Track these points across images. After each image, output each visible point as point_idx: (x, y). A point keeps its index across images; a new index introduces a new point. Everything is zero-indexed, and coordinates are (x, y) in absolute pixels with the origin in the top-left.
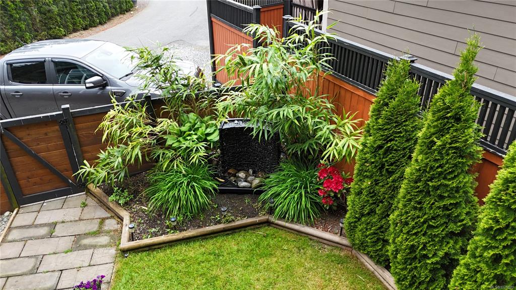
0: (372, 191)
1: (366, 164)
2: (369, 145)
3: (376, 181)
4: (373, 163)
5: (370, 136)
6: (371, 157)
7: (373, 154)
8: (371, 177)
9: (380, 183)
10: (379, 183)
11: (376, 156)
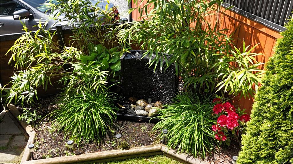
0: (272, 134)
1: (266, 104)
2: (271, 84)
3: (277, 124)
4: (276, 104)
5: (274, 73)
6: (273, 98)
7: (276, 95)
8: (272, 119)
9: (283, 127)
10: (280, 127)
11: (280, 97)
